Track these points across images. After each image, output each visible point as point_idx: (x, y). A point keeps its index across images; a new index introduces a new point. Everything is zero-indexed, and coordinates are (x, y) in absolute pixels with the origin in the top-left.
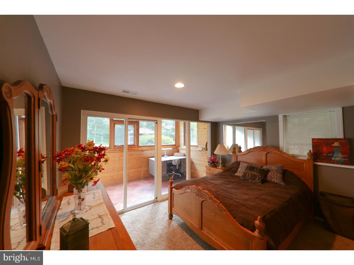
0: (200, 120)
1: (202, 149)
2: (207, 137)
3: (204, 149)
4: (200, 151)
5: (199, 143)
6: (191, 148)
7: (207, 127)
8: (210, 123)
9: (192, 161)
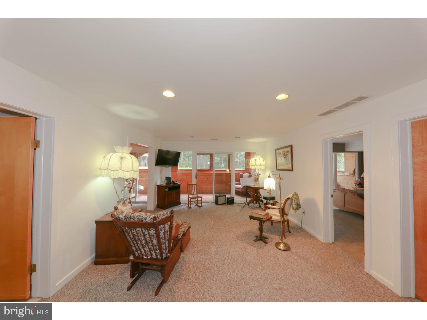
0: (346, 151)
1: (350, 174)
2: (354, 164)
3: (352, 174)
4: (348, 176)
5: (346, 169)
6: (338, 174)
7: (354, 155)
8: (358, 153)
9: (339, 184)
